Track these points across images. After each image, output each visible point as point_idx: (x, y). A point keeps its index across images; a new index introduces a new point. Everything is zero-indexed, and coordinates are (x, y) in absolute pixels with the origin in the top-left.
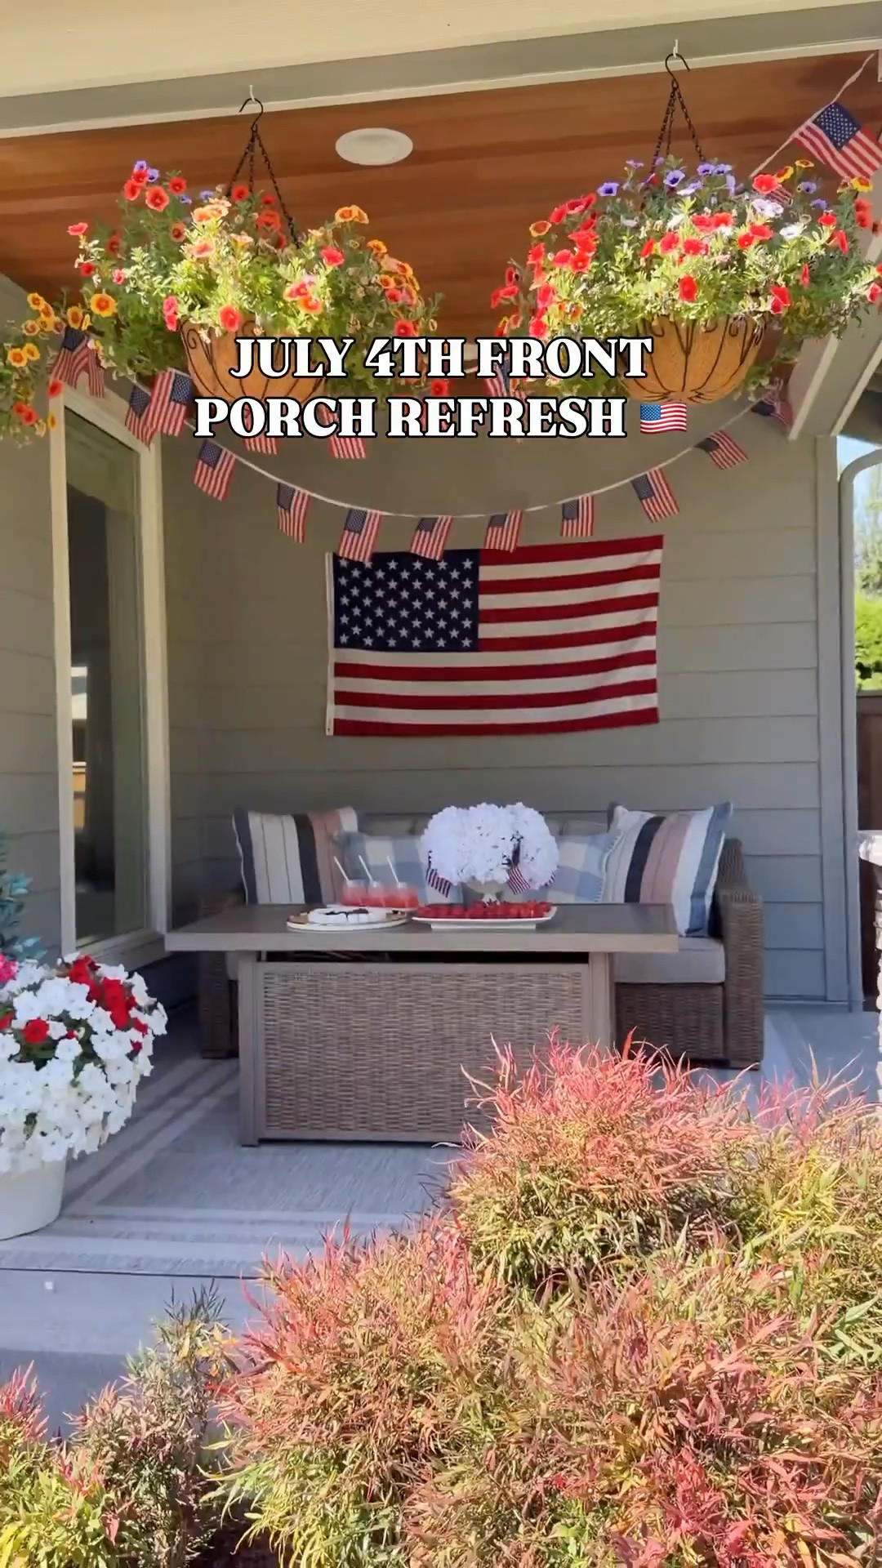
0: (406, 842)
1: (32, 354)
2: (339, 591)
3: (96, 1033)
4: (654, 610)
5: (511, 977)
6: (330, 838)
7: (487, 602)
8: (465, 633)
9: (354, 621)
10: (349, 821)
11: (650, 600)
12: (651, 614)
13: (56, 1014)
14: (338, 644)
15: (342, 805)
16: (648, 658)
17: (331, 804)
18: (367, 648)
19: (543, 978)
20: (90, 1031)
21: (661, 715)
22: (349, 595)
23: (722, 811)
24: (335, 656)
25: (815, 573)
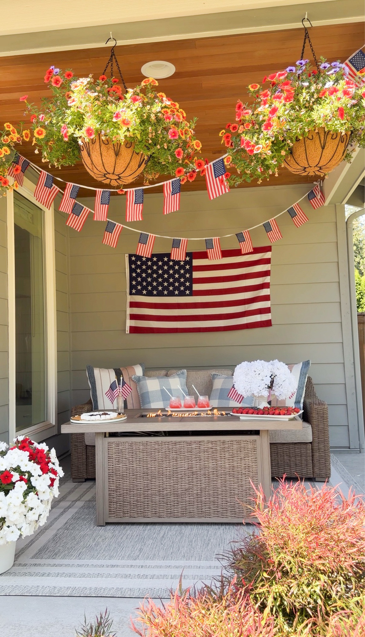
0: (165, 380)
1: (6, 152)
2: (132, 271)
3: (33, 476)
4: (269, 277)
5: (224, 442)
6: (130, 378)
7: (196, 275)
8: (186, 288)
9: (138, 283)
10: (139, 371)
11: (266, 273)
12: (267, 279)
14: (131, 294)
15: (135, 364)
16: (266, 298)
17: (131, 363)
18: (144, 295)
19: (238, 442)
20: (30, 475)
21: (273, 323)
22: (136, 272)
23: (306, 364)
24: (130, 299)
25: (337, 261)
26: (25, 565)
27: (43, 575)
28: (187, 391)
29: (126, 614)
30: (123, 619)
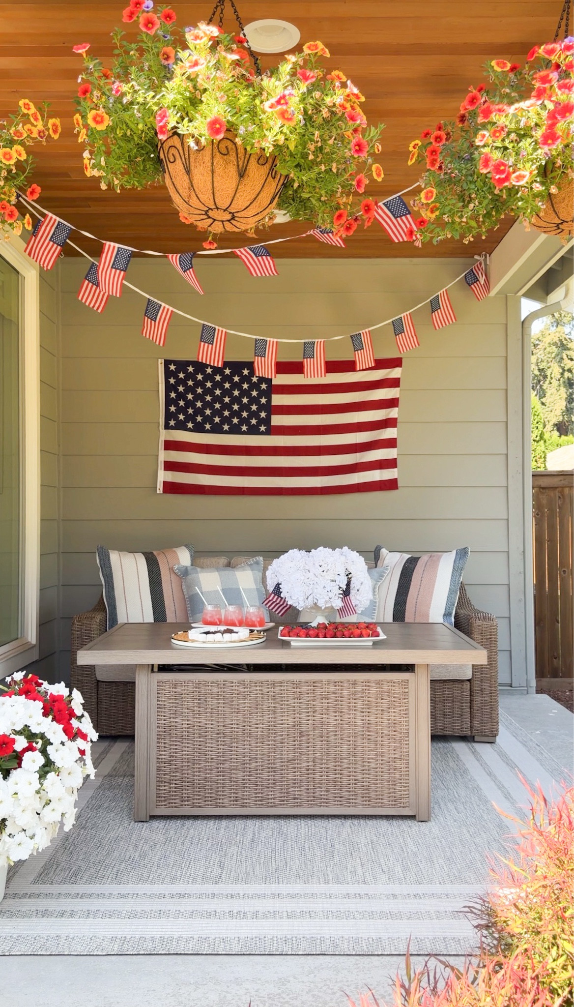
0: (228, 573)
1: (20, 155)
2: (169, 388)
4: (396, 409)
5: (355, 683)
6: (171, 570)
8: (261, 422)
9: (180, 410)
10: (184, 557)
11: (392, 403)
12: (393, 413)
13: (19, 728)
14: (167, 427)
15: (179, 546)
16: (391, 443)
17: (172, 544)
18: (189, 430)
19: (379, 683)
21: (399, 484)
22: (176, 391)
23: (462, 554)
24: (165, 435)
25: (505, 388)
26: (25, 896)
27: (62, 914)
28: (264, 592)
29: (228, 987)
30: (225, 997)
